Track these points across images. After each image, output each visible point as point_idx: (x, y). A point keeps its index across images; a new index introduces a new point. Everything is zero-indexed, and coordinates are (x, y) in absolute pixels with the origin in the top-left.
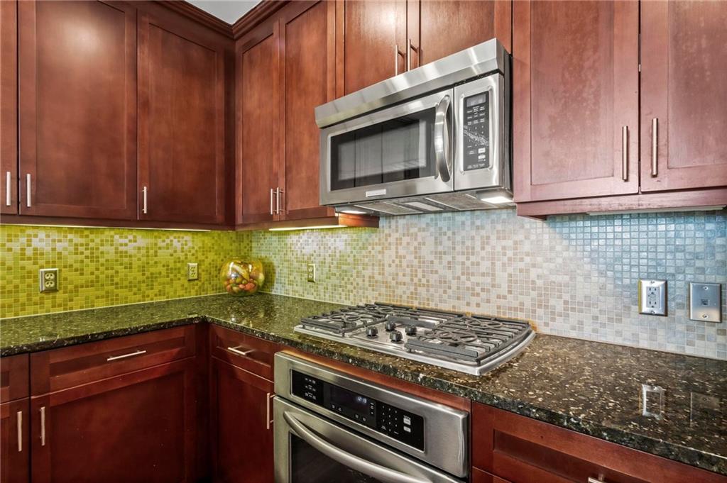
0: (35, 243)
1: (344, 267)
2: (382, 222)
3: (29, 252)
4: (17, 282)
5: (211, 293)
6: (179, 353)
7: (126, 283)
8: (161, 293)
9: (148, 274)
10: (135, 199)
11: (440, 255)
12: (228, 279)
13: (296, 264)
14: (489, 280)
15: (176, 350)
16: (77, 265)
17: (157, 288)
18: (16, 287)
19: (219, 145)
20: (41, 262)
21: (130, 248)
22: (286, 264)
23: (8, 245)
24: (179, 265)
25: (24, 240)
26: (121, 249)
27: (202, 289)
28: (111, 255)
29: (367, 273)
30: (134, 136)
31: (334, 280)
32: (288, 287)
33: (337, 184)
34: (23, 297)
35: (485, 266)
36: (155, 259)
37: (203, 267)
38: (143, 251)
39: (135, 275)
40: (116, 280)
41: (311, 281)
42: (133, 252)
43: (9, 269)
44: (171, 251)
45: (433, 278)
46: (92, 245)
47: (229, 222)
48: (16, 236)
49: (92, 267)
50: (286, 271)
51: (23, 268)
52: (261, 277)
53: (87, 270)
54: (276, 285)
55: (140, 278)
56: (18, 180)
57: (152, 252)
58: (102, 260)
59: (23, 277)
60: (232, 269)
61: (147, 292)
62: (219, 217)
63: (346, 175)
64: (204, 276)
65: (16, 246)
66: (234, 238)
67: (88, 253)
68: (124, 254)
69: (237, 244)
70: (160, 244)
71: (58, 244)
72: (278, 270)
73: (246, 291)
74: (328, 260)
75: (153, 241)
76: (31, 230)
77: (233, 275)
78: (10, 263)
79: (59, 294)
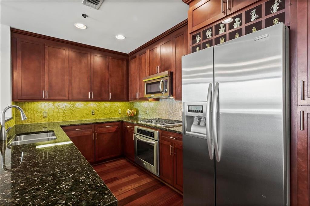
0: (91, 105)
1: (153, 110)
2: (160, 100)
3: (90, 107)
4: (88, 112)
5: (124, 117)
6: (118, 127)
7: (106, 114)
8: (113, 116)
9: (110, 112)
10: (109, 95)
11: (170, 107)
12: (128, 113)
13: (143, 110)
15: (117, 127)
16: (98, 110)
17: (112, 115)
19: (125, 82)
20: (92, 109)
21: (107, 106)
22: (141, 110)
23: (87, 105)
24: (117, 110)
25: (89, 104)
26: (105, 106)
27: (122, 116)
28: (104, 108)
29: (157, 112)
30: (108, 83)
31: (151, 113)
32: (142, 115)
33: (147, 93)
34: (89, 115)
35: (178, 109)
36: (112, 108)
37: (122, 110)
38: (110, 107)
39: (108, 112)
40: (105, 113)
41: (146, 114)
44: (115, 106)
45: (169, 112)
46: (100, 105)
47: (128, 100)
49: (100, 110)
50: (141, 111)
51: (89, 110)
52: (135, 113)
53: (99, 111)
54: (139, 115)
55: (109, 112)
56: (91, 94)
57: (111, 107)
58: (102, 108)
59: (89, 112)
60: (129, 111)
61: (111, 116)
62: (125, 98)
63: (149, 91)
64: (122, 113)
65: (88, 106)
66: (129, 103)
67: (99, 107)
68: (106, 107)
69: (130, 105)
70: (113, 105)
71: (94, 105)
72: (139, 111)
73: (132, 116)
74: (150, 109)
75: (111, 104)
76: (90, 102)
77: (129, 112)
78: (87, 109)
79: (95, 115)
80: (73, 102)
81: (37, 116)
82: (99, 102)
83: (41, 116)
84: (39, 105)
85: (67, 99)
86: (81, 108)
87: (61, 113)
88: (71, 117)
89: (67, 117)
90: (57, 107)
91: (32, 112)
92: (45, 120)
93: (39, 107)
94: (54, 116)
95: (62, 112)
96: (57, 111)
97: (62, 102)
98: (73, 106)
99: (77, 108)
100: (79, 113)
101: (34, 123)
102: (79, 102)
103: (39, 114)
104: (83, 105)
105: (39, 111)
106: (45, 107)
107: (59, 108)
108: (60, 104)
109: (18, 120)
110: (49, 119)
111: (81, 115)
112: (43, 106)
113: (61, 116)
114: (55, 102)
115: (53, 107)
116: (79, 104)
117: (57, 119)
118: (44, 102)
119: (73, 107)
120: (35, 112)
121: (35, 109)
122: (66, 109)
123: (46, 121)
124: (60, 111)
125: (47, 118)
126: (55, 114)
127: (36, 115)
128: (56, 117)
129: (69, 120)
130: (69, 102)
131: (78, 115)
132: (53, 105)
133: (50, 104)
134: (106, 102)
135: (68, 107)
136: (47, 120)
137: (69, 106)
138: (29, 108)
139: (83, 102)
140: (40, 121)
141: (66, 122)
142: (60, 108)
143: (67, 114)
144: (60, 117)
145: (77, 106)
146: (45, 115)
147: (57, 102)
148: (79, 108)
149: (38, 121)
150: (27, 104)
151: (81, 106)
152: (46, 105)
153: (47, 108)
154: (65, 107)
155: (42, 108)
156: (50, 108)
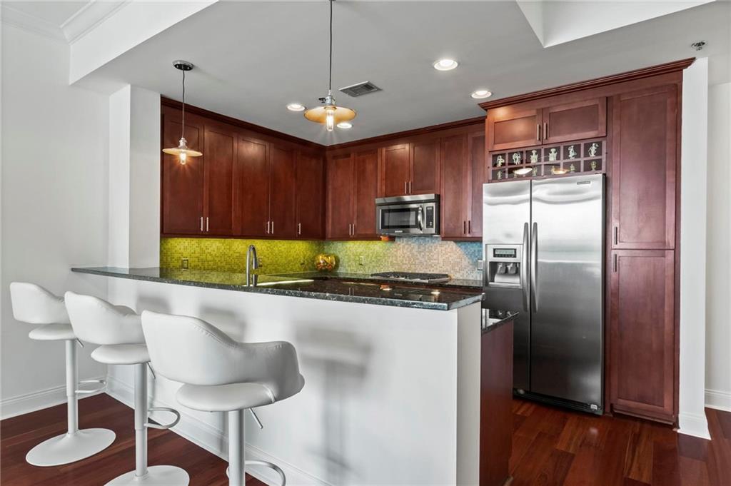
0: (257, 246)
1: (379, 258)
2: (396, 239)
5: (309, 271)
7: (281, 264)
8: (291, 270)
9: (288, 260)
10: (297, 228)
11: (420, 252)
12: (320, 264)
13: (352, 257)
14: (437, 261)
16: (267, 256)
17: (290, 267)
22: (346, 257)
24: (297, 257)
26: (280, 248)
27: (305, 269)
28: (277, 252)
29: (390, 260)
31: (373, 264)
32: (348, 268)
33: (383, 227)
35: (435, 257)
36: (290, 254)
37: (306, 258)
38: (286, 250)
39: (284, 260)
40: (278, 263)
41: (361, 265)
42: (283, 250)
44: (295, 250)
45: (417, 261)
46: (271, 247)
47: (324, 237)
49: (272, 256)
50: (346, 260)
52: (334, 263)
53: (270, 258)
54: (340, 267)
57: (289, 251)
58: (274, 254)
60: (321, 259)
62: (319, 234)
63: (386, 224)
66: (317, 244)
67: (270, 251)
68: (280, 251)
70: (292, 247)
72: (341, 260)
73: (327, 269)
74: (371, 255)
75: (289, 245)
77: (322, 262)
79: (263, 268)
80: (230, 240)
81: (173, 267)
82: (270, 241)
83: (178, 267)
84: (176, 245)
86: (240, 253)
87: (210, 261)
88: (226, 270)
89: (219, 269)
90: (205, 248)
91: (164, 260)
93: (177, 249)
94: (199, 267)
95: (212, 259)
96: (204, 257)
97: (212, 240)
98: (228, 247)
99: (234, 251)
100: (239, 262)
102: (238, 240)
103: (175, 264)
104: (244, 246)
105: (176, 256)
106: (185, 248)
107: (207, 251)
108: (209, 242)
111: (241, 267)
112: (182, 247)
114: (200, 239)
115: (198, 250)
116: (238, 243)
118: (184, 240)
119: (229, 249)
120: (169, 260)
121: (169, 253)
122: (218, 255)
124: (209, 258)
126: (200, 264)
130: (223, 240)
132: (197, 245)
133: (193, 243)
134: (281, 241)
135: (221, 251)
137: (223, 248)
142: (209, 251)
143: (219, 264)
145: (234, 249)
146: (185, 266)
147: (204, 240)
148: (238, 253)
151: (242, 248)
152: (186, 244)
153: (188, 251)
154: (216, 250)
155: (180, 251)
156: (192, 251)
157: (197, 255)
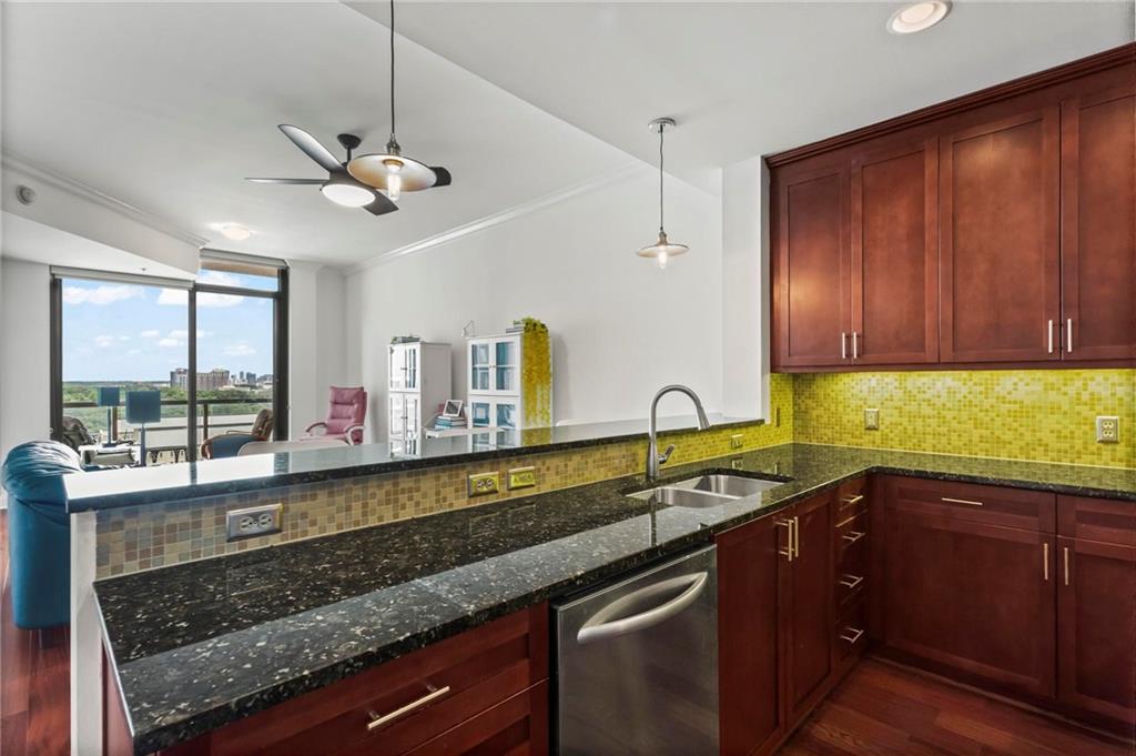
0: (1092, 387)
3: (1085, 397)
4: (1072, 427)
18: (1072, 432)
20: (1098, 408)
23: (1064, 389)
25: (1079, 383)
34: (1078, 444)
43: (1065, 413)
48: (1072, 380)
51: (1079, 414)
59: (1079, 424)
65: (1072, 390)
71: (1119, 389)
76: (1086, 373)
78: (1065, 408)
79: (1120, 446)
80: (986, 374)
81: (849, 421)
83: (857, 422)
84: (853, 384)
85: (931, 361)
86: (1026, 402)
87: (929, 418)
88: (976, 439)
89: (954, 437)
90: (915, 392)
91: (833, 409)
92: (871, 437)
93: (855, 391)
94: (900, 427)
95: (936, 412)
96: (913, 407)
97: (934, 374)
98: (982, 388)
99: (1003, 399)
100: (1015, 425)
101: (838, 444)
102: (1015, 372)
103: (852, 416)
104: (1039, 387)
105: (854, 403)
106: (872, 391)
107: (921, 396)
108: (925, 379)
109: (800, 429)
110: (885, 438)
111: (1028, 437)
112: (865, 388)
113: (928, 430)
114: (907, 373)
115: (900, 393)
116: (1016, 379)
117: (915, 441)
118: (869, 375)
119: (986, 394)
120: (841, 408)
121: (840, 398)
122: (949, 405)
123: (874, 442)
124: (926, 410)
125: (878, 433)
126: (905, 421)
127: (845, 420)
128: (910, 432)
129: (965, 454)
130: (965, 374)
131: (1008, 436)
132: (897, 384)
133: (887, 380)
135: (959, 396)
136: (878, 442)
137: (965, 391)
138: (825, 395)
139: (1039, 374)
140: (855, 441)
141: (950, 457)
142: (927, 396)
143: (954, 424)
144: (924, 434)
145: (1002, 394)
146: (871, 422)
147: (915, 374)
148: (1015, 402)
149: (850, 440)
150: (820, 381)
151: (1027, 394)
152: (874, 383)
153: (879, 395)
154: (944, 394)
155: (861, 395)
156: (887, 395)
157: (901, 403)
